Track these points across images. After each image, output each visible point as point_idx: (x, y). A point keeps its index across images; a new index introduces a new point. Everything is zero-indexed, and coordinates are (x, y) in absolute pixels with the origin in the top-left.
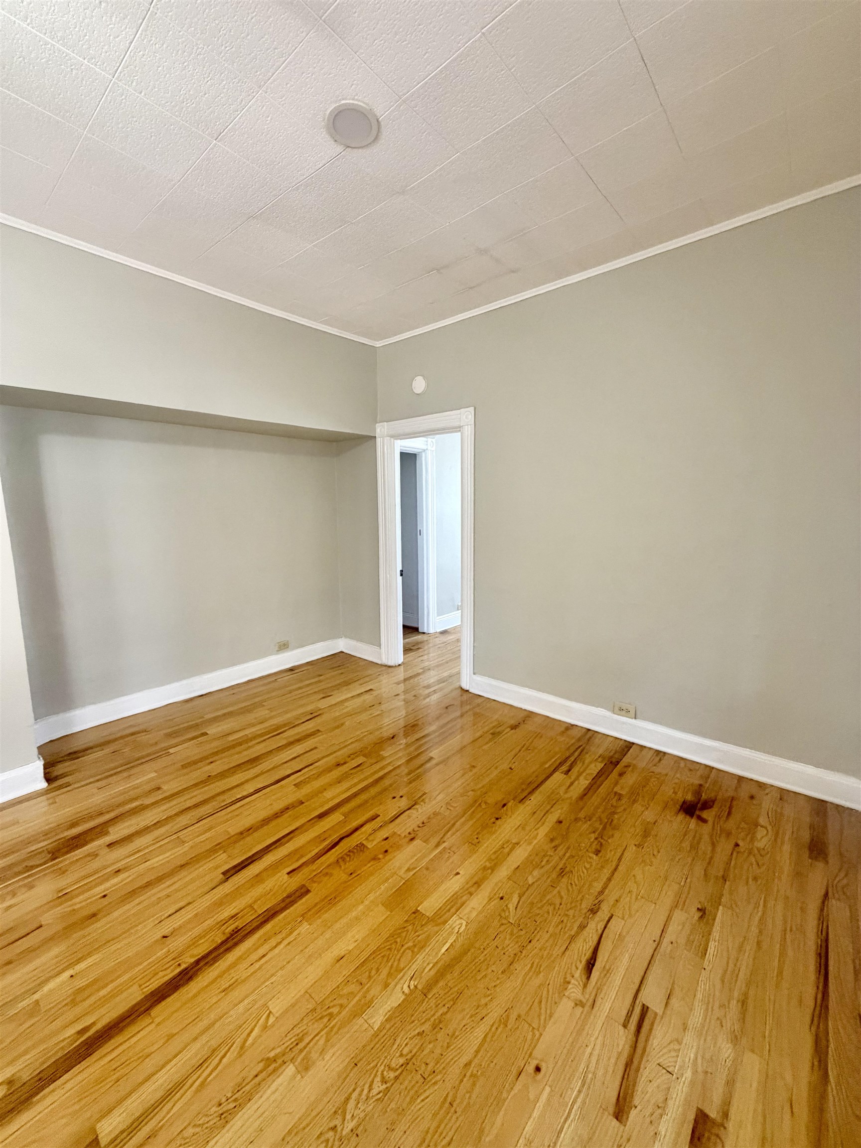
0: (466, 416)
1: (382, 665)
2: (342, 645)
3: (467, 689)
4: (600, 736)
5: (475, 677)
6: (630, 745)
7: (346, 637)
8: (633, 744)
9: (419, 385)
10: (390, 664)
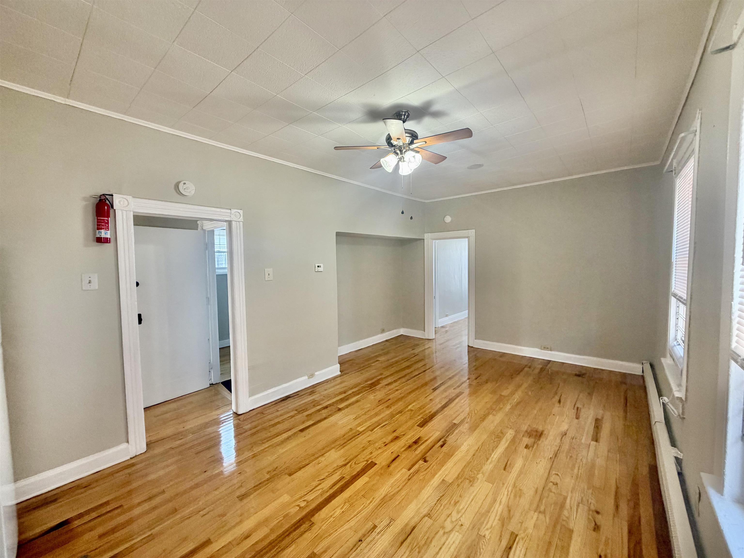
0: (472, 233)
1: (425, 339)
2: (402, 331)
3: (472, 346)
4: (536, 359)
5: (476, 340)
6: (549, 361)
7: (404, 327)
8: (551, 361)
9: (448, 219)
10: (430, 338)
